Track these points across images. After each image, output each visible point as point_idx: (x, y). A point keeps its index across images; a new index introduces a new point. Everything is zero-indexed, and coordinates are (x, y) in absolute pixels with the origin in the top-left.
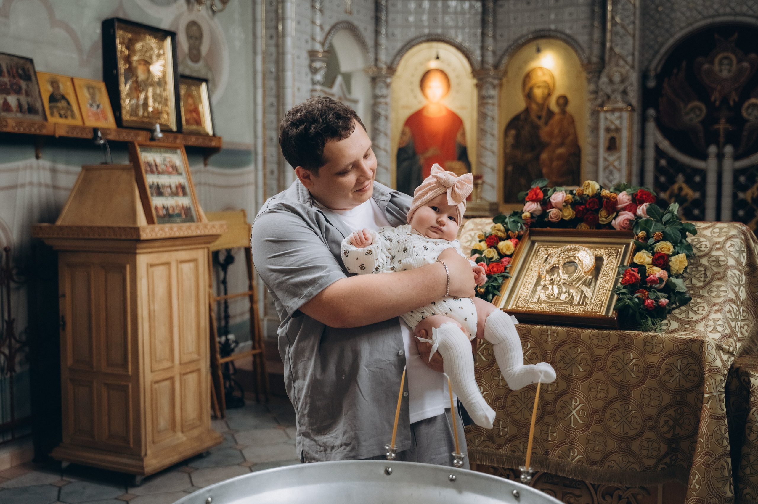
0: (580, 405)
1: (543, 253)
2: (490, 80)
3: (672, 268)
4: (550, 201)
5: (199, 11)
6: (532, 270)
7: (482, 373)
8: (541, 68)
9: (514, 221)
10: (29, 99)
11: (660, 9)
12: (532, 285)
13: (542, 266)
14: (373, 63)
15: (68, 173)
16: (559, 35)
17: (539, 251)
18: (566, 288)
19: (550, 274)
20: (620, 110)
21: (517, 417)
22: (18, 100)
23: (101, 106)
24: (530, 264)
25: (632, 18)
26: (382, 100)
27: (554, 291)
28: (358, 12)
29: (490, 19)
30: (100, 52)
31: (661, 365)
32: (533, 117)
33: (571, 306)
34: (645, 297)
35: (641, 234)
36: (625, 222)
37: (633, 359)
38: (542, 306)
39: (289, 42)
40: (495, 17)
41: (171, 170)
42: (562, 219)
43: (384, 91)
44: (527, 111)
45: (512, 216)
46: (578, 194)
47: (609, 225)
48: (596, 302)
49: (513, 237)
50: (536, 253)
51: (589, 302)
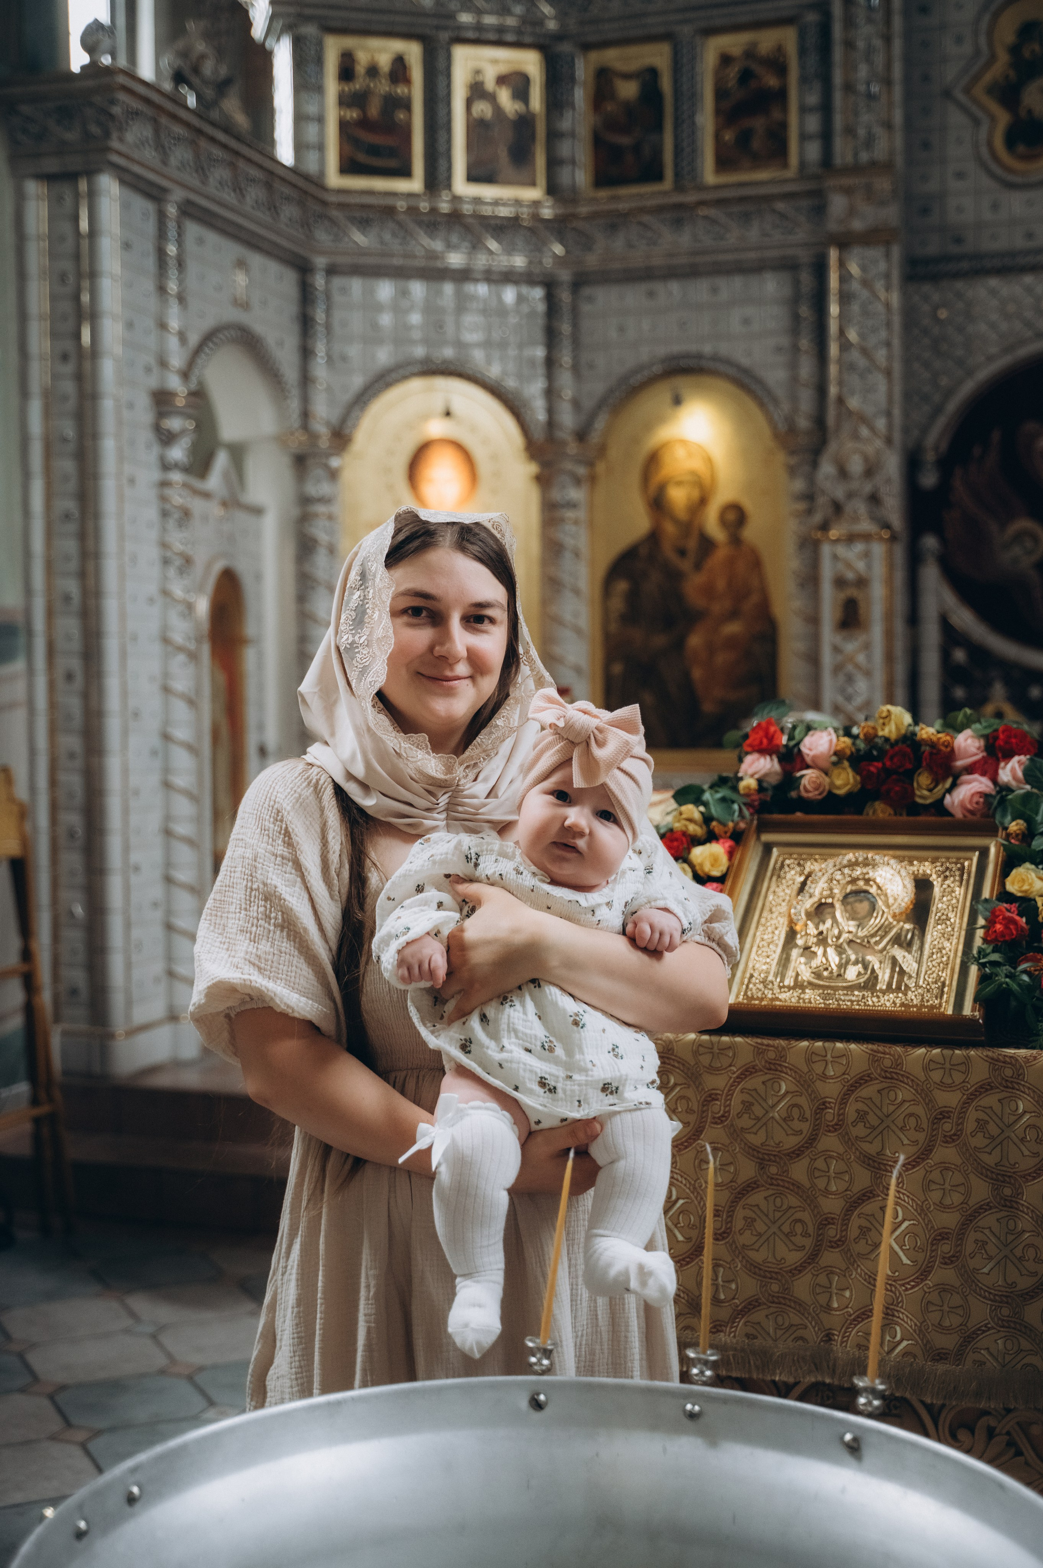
0: (906, 1224)
1: (793, 872)
2: (568, 466)
4: (800, 750)
6: (771, 911)
8: (683, 442)
9: (723, 800)
11: (943, 314)
12: (777, 945)
13: (795, 903)
14: (297, 423)
16: (722, 367)
17: (782, 866)
18: (856, 953)
19: (816, 920)
20: (866, 537)
21: (758, 1257)
24: (766, 897)
25: (883, 334)
26: (321, 509)
27: (830, 959)
28: (264, 303)
29: (566, 328)
32: (668, 551)
33: (872, 994)
34: (1041, 970)
35: (1015, 826)
36: (976, 799)
37: (1024, 1113)
38: (807, 996)
39: (108, 370)
40: (575, 325)
42: (830, 793)
43: (325, 488)
44: (654, 537)
45: (714, 786)
46: (865, 735)
47: (939, 807)
48: (928, 984)
49: (723, 835)
50: (777, 873)
51: (914, 984)
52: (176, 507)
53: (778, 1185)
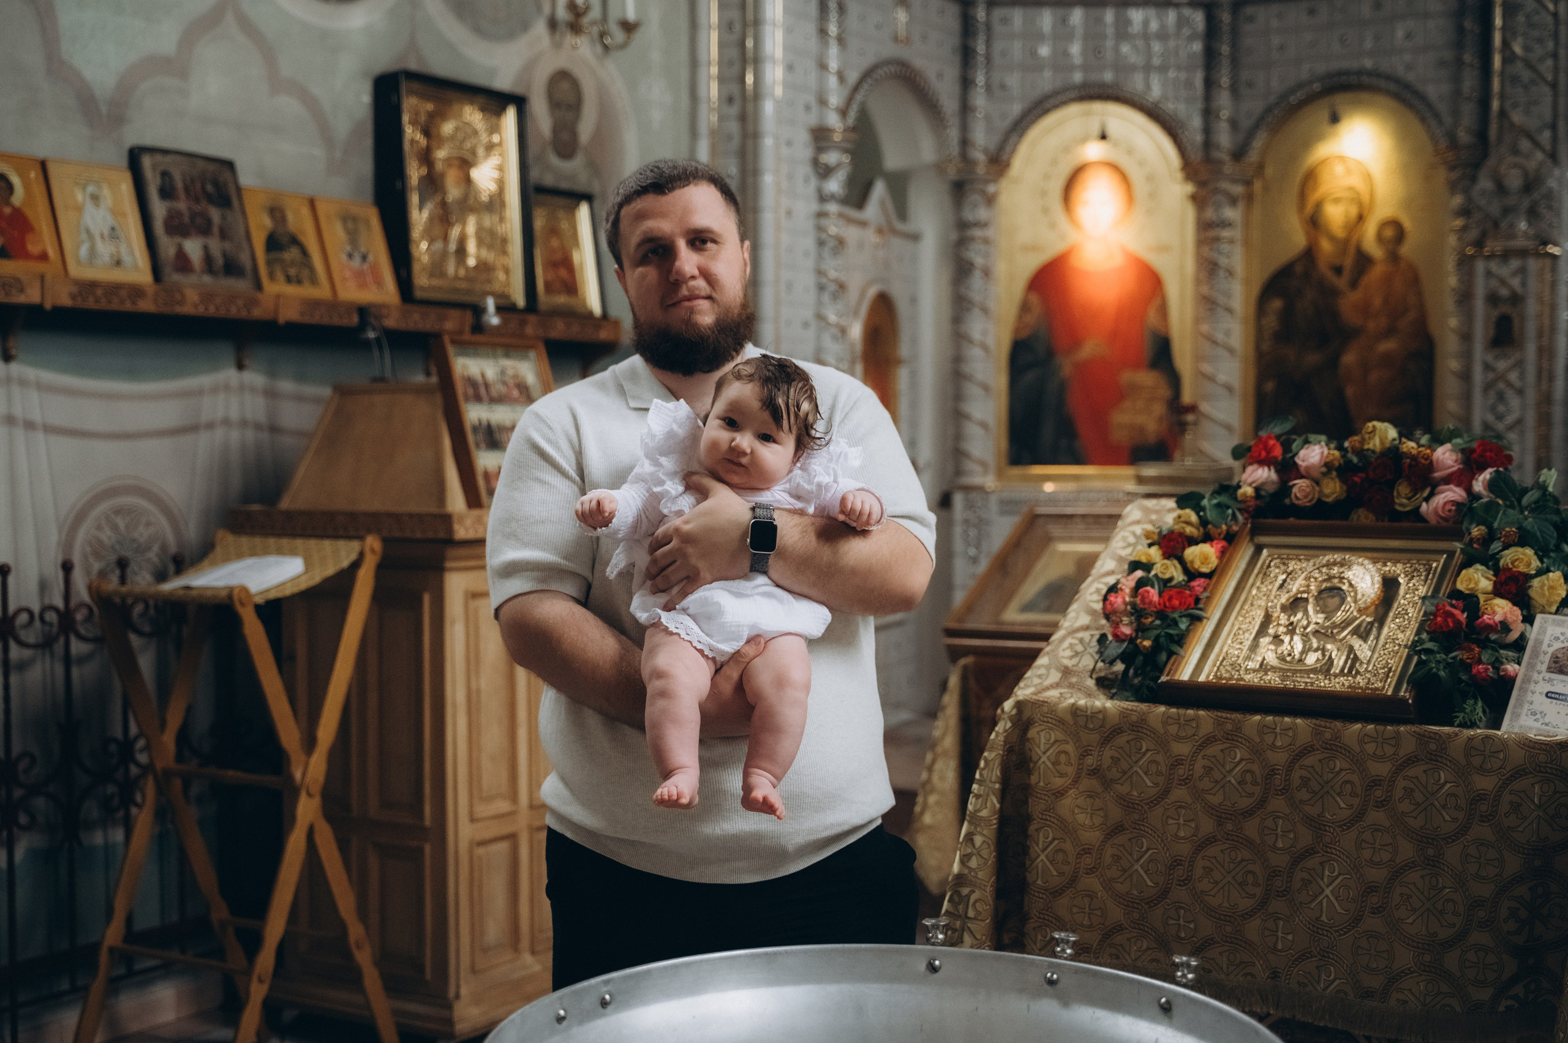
0: (1341, 878)
1: (1277, 571)
2: (1225, 185)
3: (1534, 602)
4: (1295, 464)
5: (574, 48)
6: (1252, 605)
7: (1145, 811)
8: (1342, 159)
9: (1219, 505)
10: (227, 245)
12: (1251, 634)
13: (1273, 597)
14: (954, 149)
15: (300, 398)
16: (1382, 83)
17: (1269, 566)
18: (1319, 642)
19: (1290, 612)
20: (1523, 253)
21: (1215, 902)
22: (206, 248)
23: (371, 258)
24: (1250, 591)
26: (977, 233)
27: (1295, 647)
28: (924, 38)
29: (1225, 49)
30: (368, 143)
31: (1500, 796)
32: (1324, 268)
33: (1326, 676)
34: (1473, 658)
35: (1476, 531)
36: (1448, 507)
37: (1446, 782)
38: (1269, 677)
39: (768, 108)
41: (515, 393)
42: (1320, 501)
43: (982, 213)
44: (1309, 254)
45: (1217, 492)
46: (1352, 448)
47: (1416, 513)
48: (1376, 670)
49: (1217, 536)
50: (1264, 571)
51: (1363, 670)
52: (831, 236)
53: (1233, 840)
